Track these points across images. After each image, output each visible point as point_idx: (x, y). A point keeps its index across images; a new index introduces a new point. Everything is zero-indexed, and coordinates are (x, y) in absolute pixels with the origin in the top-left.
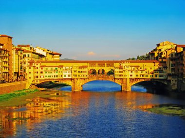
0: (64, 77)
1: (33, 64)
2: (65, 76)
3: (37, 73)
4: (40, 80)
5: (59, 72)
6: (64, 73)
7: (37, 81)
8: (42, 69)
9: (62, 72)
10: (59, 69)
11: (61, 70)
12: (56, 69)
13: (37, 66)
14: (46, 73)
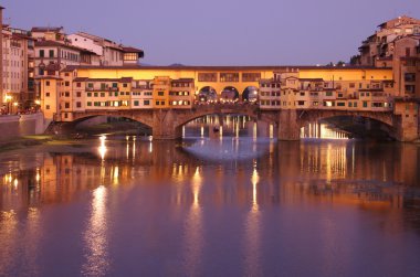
0: (134, 107)
1: (57, 73)
2: (136, 103)
3: (67, 94)
4: (74, 113)
5: (122, 93)
6: (133, 97)
7: (66, 116)
8: (79, 85)
9: (128, 93)
10: (120, 85)
11: (128, 89)
12: (115, 85)
13: (66, 79)
14: (89, 95)
